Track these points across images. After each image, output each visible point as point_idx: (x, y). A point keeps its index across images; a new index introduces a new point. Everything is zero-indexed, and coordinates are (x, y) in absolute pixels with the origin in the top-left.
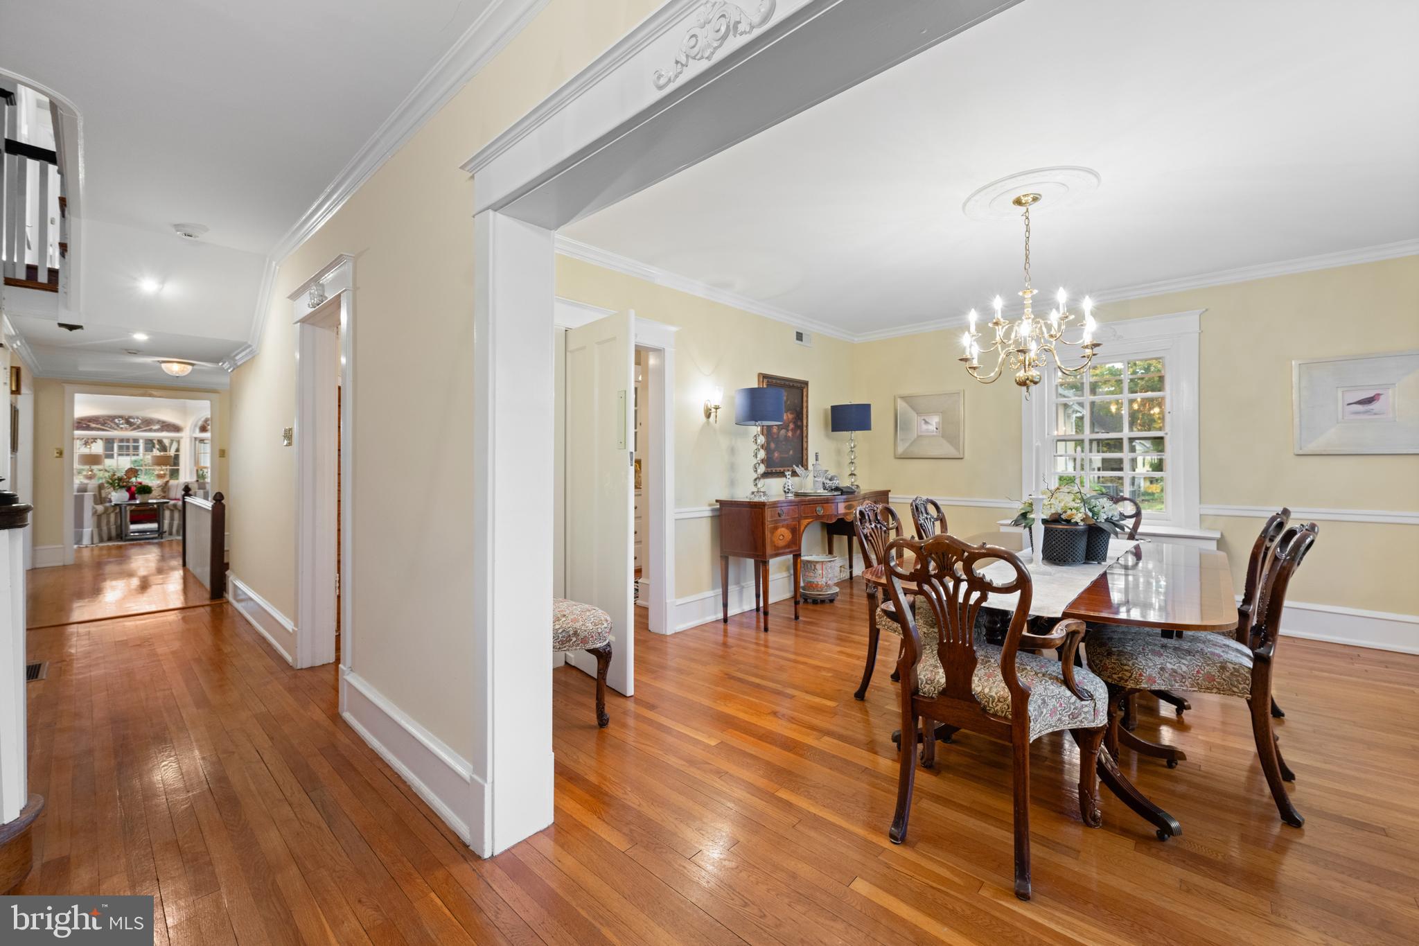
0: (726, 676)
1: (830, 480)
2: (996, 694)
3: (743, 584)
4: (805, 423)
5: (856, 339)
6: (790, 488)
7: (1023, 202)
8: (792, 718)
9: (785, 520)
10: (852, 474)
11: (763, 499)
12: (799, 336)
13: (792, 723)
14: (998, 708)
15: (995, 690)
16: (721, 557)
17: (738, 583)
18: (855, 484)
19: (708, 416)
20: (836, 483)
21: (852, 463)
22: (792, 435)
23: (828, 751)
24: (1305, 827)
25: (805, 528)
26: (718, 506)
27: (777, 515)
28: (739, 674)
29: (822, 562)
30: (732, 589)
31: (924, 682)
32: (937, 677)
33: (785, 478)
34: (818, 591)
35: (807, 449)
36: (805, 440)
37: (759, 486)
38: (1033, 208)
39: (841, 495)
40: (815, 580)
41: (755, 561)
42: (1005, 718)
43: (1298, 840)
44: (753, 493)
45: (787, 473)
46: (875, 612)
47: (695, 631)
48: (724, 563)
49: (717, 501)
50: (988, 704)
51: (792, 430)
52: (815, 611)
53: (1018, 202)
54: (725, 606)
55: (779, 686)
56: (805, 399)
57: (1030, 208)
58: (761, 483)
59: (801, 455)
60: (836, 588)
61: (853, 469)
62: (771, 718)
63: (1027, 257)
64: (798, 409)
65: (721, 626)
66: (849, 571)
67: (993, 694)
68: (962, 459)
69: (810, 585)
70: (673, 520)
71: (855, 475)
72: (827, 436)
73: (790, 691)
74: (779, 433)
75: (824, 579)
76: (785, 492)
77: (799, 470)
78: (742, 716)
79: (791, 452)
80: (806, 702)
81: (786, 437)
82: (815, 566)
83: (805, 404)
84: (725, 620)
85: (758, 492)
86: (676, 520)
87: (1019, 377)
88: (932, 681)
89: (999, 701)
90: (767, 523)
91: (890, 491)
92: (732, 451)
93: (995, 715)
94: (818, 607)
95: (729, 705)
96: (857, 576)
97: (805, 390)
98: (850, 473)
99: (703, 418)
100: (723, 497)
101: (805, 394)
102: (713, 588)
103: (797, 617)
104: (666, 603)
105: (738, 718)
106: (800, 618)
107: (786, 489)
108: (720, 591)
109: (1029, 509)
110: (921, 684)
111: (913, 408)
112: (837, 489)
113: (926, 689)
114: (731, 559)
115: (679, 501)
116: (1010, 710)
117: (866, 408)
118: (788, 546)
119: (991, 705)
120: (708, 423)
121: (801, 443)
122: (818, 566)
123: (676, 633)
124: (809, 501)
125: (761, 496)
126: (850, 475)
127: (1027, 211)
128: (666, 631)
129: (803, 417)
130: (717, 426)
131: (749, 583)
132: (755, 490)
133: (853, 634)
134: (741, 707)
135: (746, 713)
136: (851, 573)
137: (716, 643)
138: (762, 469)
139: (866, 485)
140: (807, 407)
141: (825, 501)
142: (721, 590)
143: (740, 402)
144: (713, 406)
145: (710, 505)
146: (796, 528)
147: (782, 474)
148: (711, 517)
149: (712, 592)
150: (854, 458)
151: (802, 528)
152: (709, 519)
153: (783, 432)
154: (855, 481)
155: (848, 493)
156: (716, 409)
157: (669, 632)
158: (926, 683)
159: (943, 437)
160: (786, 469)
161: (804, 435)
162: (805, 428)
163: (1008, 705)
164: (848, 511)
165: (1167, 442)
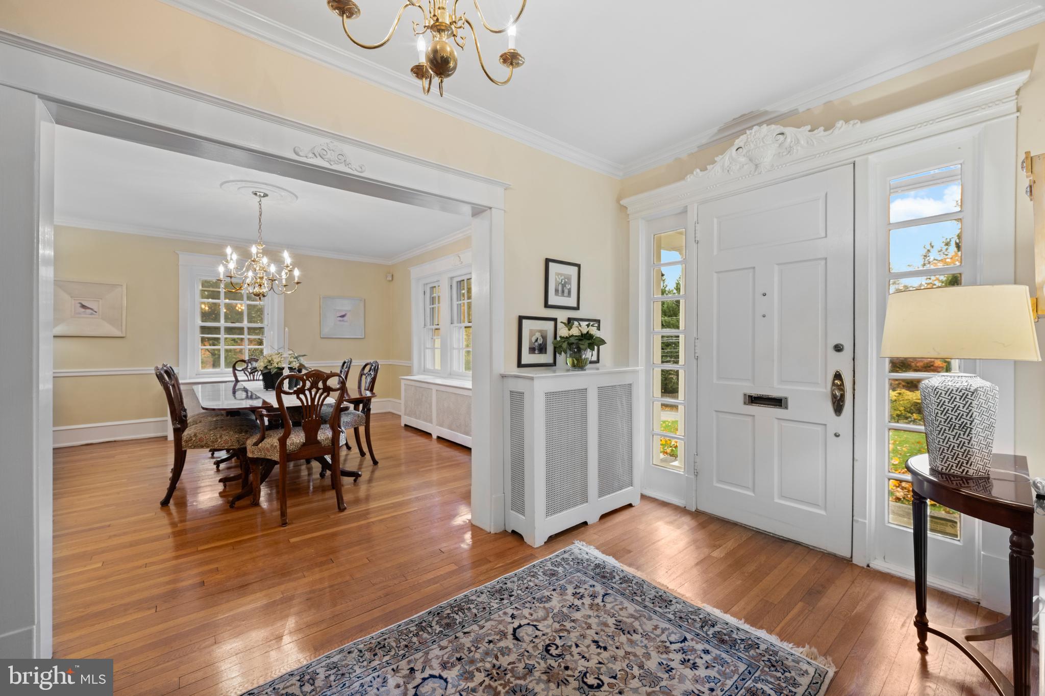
7: (258, 195)
24: (379, 465)
42: (329, 446)
46: (181, 440)
53: (255, 194)
63: (260, 226)
68: (123, 337)
93: (325, 446)
111: (65, 291)
116: (328, 443)
127: (260, 199)
159: (103, 319)
165: (266, 330)
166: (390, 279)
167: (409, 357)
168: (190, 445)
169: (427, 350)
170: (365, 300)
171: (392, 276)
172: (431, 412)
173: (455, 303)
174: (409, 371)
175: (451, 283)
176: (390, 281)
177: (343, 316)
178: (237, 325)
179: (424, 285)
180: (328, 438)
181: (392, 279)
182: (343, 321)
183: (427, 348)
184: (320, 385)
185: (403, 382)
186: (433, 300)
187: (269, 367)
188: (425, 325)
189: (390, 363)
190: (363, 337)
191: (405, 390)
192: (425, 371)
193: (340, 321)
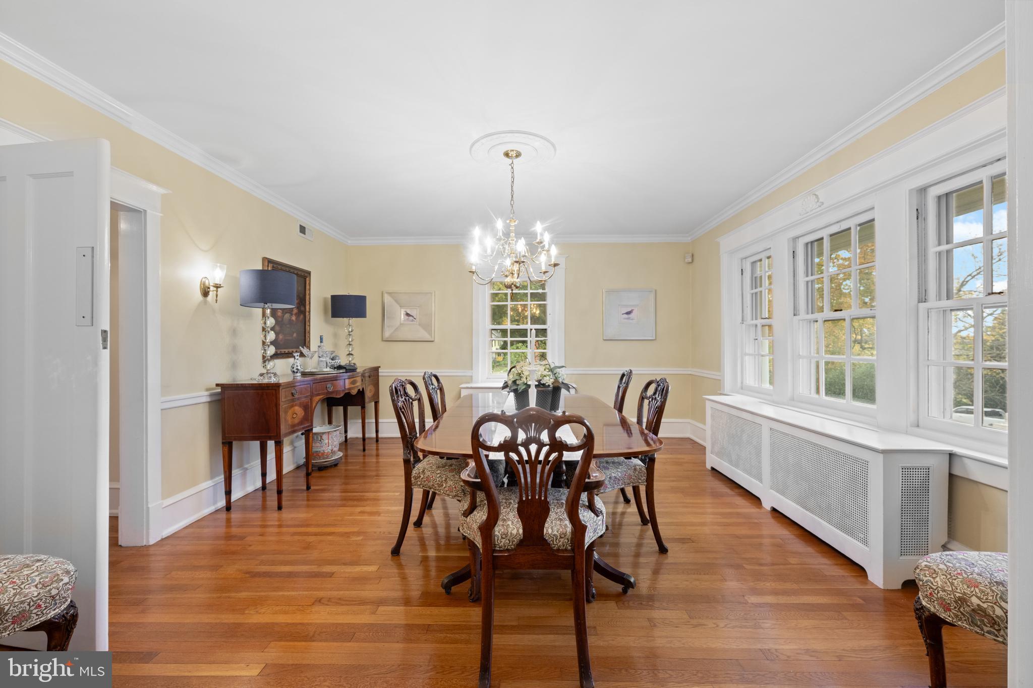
0: (247, 575)
1: (332, 359)
2: (558, 532)
3: (246, 466)
4: (307, 309)
5: (349, 242)
6: (299, 368)
7: (510, 155)
8: (340, 599)
9: (298, 399)
10: (350, 354)
11: (273, 380)
12: (303, 230)
13: (343, 605)
14: (561, 543)
15: (555, 529)
16: (223, 443)
17: (241, 466)
18: (352, 362)
19: (205, 293)
20: (338, 362)
21: (350, 344)
22: (296, 319)
23: (388, 622)
24: (669, 553)
25: (316, 405)
26: (220, 390)
27: (290, 395)
28: (263, 567)
29: (328, 432)
30: (235, 472)
31: (500, 538)
32: (510, 530)
33: (293, 359)
34: (324, 458)
35: (309, 332)
36: (307, 323)
37: (268, 367)
38: (516, 161)
39: (346, 372)
40: (321, 450)
41: (260, 442)
42: (566, 550)
43: (666, 562)
44: (262, 375)
45: (295, 354)
46: (411, 475)
47: (191, 530)
48: (226, 449)
49: (217, 385)
50: (553, 542)
51: (296, 314)
52: (321, 477)
53: (507, 155)
54: (228, 493)
55: (313, 567)
56: (307, 287)
57: (515, 161)
58: (270, 365)
59: (303, 338)
60: (339, 452)
61: (350, 350)
62: (316, 608)
63: (512, 196)
64: (301, 296)
65: (223, 515)
66: (344, 435)
67: (555, 533)
68: (433, 341)
69: (318, 455)
70: (160, 410)
71: (352, 354)
72: (326, 321)
73: (327, 569)
74: (283, 316)
75: (330, 446)
76: (294, 372)
77: (305, 351)
78: (281, 619)
79: (295, 335)
80: (347, 575)
81: (290, 320)
82: (321, 437)
83: (307, 292)
84: (228, 508)
85: (267, 373)
86: (162, 410)
87: (507, 282)
88: (506, 535)
89: (561, 537)
90: (281, 404)
91: (380, 367)
92: (234, 332)
93: (558, 550)
94: (323, 473)
95: (263, 611)
96: (350, 438)
97: (307, 279)
98: (348, 353)
99: (198, 296)
100: (225, 380)
101: (307, 282)
102: (212, 477)
103: (308, 488)
104: (148, 508)
105: (277, 624)
106: (312, 488)
107: (295, 370)
108: (221, 478)
109: (517, 377)
110: (498, 540)
111: (396, 301)
112: (340, 367)
113: (502, 544)
114: (235, 444)
115: (166, 388)
116: (569, 542)
117: (361, 300)
118: (301, 423)
119: (555, 543)
120: (205, 302)
121: (304, 325)
122: (325, 437)
123: (162, 540)
124: (321, 379)
125: (270, 377)
126: (348, 355)
127: (513, 163)
128: (148, 541)
129: (305, 303)
130: (216, 306)
131: (252, 464)
132: (264, 371)
133: (365, 492)
134: (278, 608)
135: (286, 613)
136: (346, 437)
137: (217, 538)
138: (271, 350)
139: (362, 363)
140: (310, 294)
141: (335, 379)
142: (223, 476)
143: (246, 284)
144: (211, 284)
145: (207, 390)
146: (308, 405)
147: (289, 355)
148: (209, 402)
149: (210, 482)
150: (352, 341)
151: (314, 405)
152: (207, 404)
153: (287, 316)
154: (353, 359)
155: (350, 369)
156: (217, 287)
157: (152, 541)
158: (502, 538)
159: (419, 325)
160: (295, 350)
161: (307, 320)
162: (307, 314)
163: (568, 539)
164: (353, 386)
165: (549, 332)
166: (690, 260)
167: (719, 367)
168: (419, 483)
169: (747, 358)
170: (656, 291)
171: (693, 255)
172: (760, 462)
173: (802, 279)
174: (717, 387)
175: (795, 247)
176: (689, 263)
177: (628, 313)
178: (521, 327)
179: (742, 259)
180: (565, 534)
181: (693, 260)
182: (629, 318)
183: (746, 354)
184: (545, 437)
185: (708, 405)
186: (756, 282)
187: (518, 382)
188: (743, 320)
189: (690, 373)
190: (654, 338)
191: (712, 416)
192: (743, 389)
193: (625, 319)
